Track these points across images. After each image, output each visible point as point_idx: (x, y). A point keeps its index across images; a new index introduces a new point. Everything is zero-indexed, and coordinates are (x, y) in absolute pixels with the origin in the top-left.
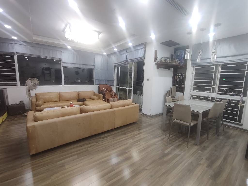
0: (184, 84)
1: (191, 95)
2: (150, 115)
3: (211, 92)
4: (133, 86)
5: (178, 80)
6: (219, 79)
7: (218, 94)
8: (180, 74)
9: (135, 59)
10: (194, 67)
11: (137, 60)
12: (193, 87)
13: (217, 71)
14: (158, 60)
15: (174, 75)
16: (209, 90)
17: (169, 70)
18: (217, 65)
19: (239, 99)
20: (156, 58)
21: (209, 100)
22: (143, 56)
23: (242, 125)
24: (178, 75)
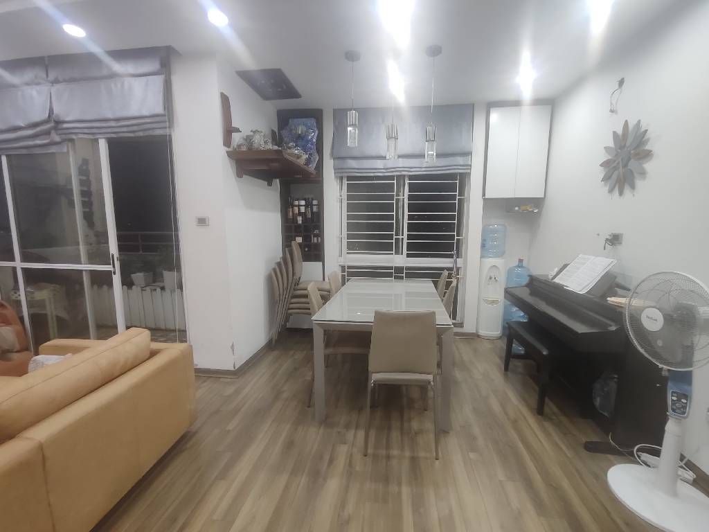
0: (321, 235)
1: (343, 268)
2: (233, 369)
3: (394, 252)
4: (116, 256)
5: (300, 222)
6: (406, 217)
7: (408, 255)
8: (303, 203)
9: (113, 124)
10: (341, 179)
11: (125, 129)
12: (345, 241)
13: (401, 194)
14: (237, 138)
15: (286, 204)
16: (386, 248)
17: (270, 184)
18: (400, 178)
19: (451, 265)
20: (229, 131)
21: (389, 275)
22: (159, 109)
23: (461, 325)
24: (299, 206)
